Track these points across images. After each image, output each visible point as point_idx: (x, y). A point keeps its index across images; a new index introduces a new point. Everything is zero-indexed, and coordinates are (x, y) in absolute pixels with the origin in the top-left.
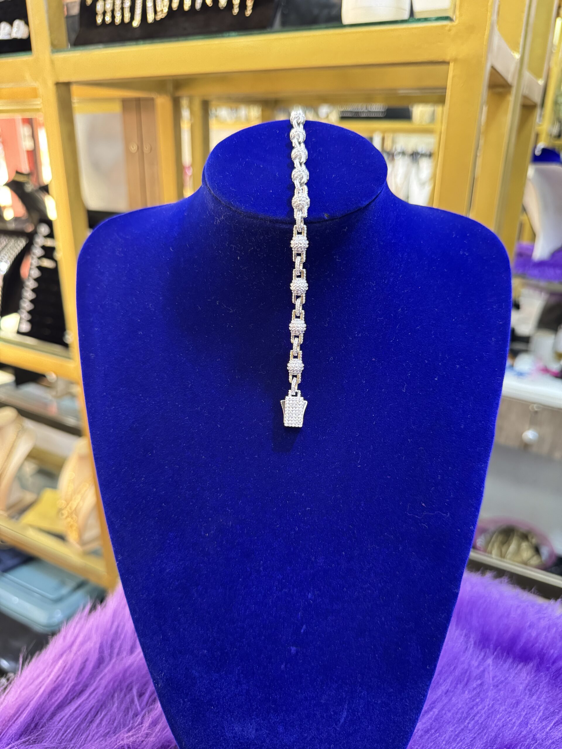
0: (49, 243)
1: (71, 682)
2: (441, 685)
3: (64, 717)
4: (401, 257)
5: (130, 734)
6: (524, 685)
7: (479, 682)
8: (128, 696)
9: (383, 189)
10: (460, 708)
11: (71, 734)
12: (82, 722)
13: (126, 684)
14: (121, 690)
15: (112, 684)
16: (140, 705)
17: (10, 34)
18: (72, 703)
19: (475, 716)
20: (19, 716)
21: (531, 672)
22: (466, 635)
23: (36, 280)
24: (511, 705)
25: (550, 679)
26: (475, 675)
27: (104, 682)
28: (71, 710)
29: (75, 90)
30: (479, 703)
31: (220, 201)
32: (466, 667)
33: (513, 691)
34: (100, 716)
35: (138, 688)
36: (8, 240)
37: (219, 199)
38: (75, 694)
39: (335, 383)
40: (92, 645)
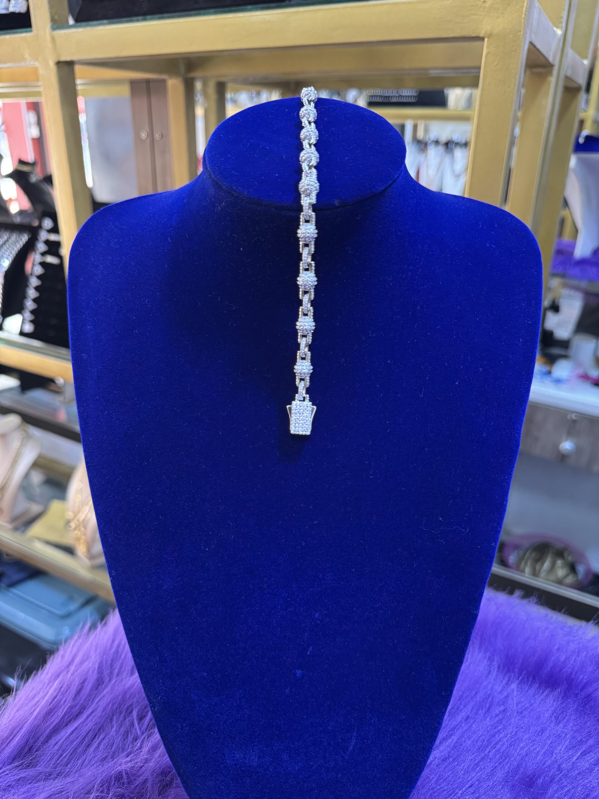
0: (53, 237)
1: (68, 704)
2: (461, 710)
3: (59, 740)
4: (420, 249)
5: (128, 759)
6: (550, 712)
7: (502, 708)
8: (127, 720)
9: (400, 173)
10: (481, 736)
11: (67, 758)
12: (78, 746)
13: (126, 706)
14: (121, 712)
15: (110, 705)
16: (140, 729)
17: (7, 9)
18: (69, 726)
19: (496, 744)
20: (13, 738)
21: (558, 698)
22: (489, 659)
23: (39, 277)
24: (535, 733)
25: (578, 706)
26: (497, 701)
27: (103, 704)
28: (67, 733)
29: (78, 68)
30: (502, 731)
31: (220, 186)
32: (489, 692)
33: (538, 718)
34: (98, 740)
35: (138, 712)
36: (9, 235)
37: (220, 183)
38: (72, 717)
39: (347, 388)
40: (90, 665)
